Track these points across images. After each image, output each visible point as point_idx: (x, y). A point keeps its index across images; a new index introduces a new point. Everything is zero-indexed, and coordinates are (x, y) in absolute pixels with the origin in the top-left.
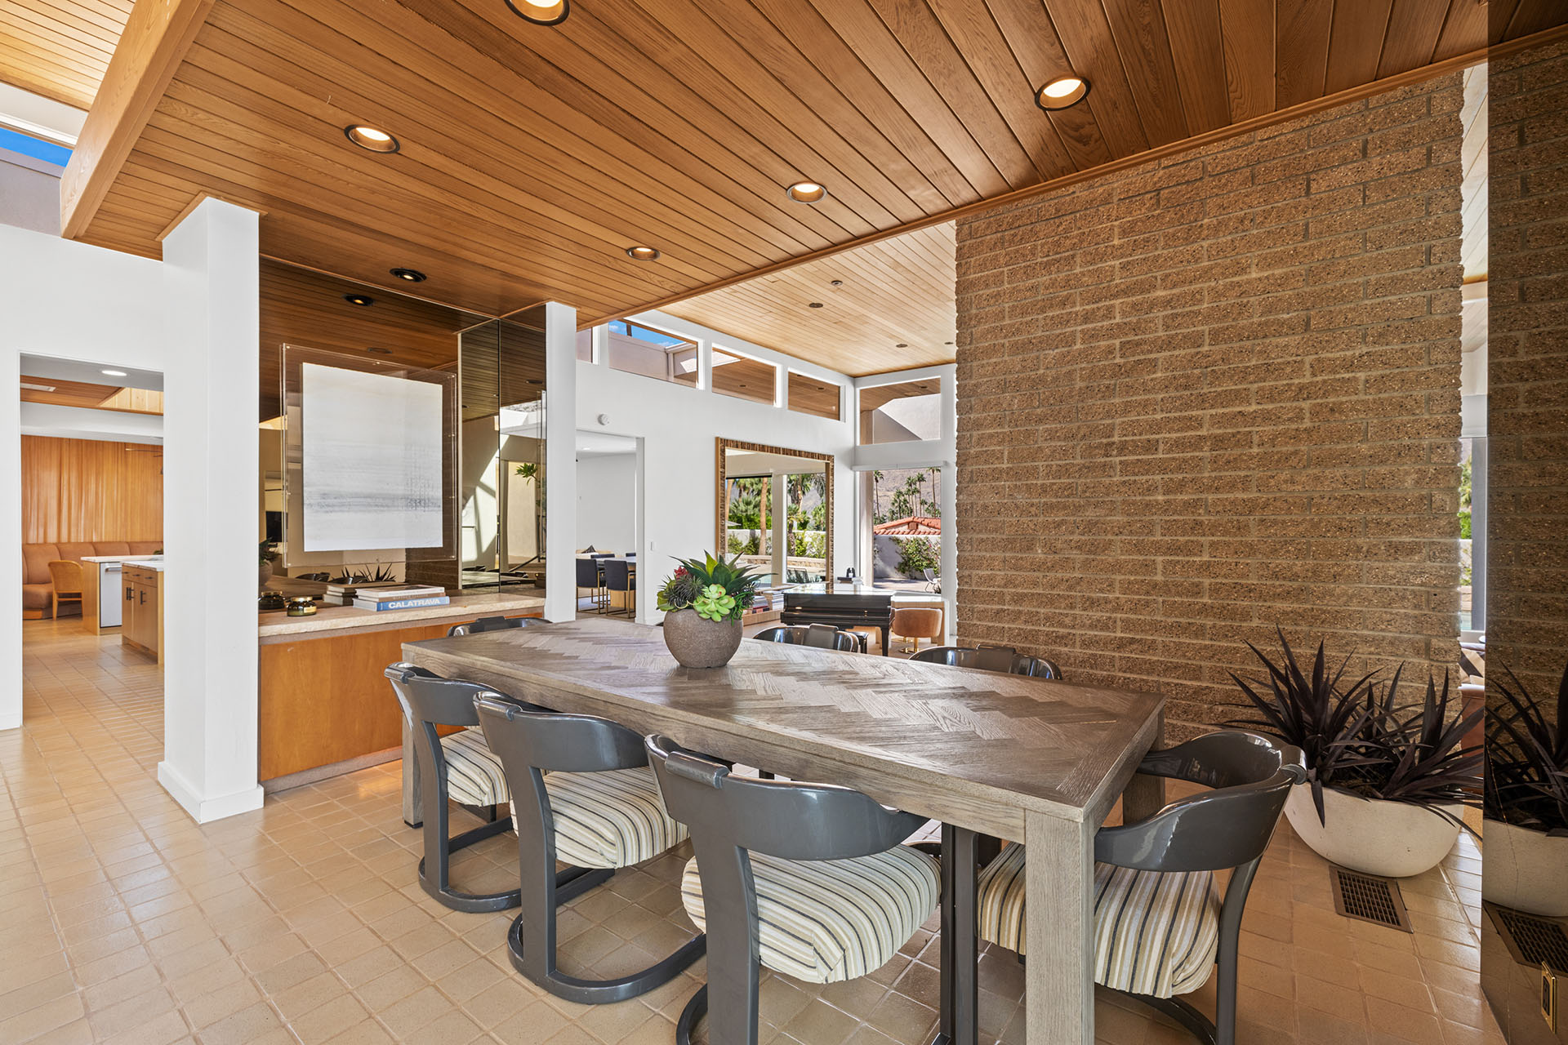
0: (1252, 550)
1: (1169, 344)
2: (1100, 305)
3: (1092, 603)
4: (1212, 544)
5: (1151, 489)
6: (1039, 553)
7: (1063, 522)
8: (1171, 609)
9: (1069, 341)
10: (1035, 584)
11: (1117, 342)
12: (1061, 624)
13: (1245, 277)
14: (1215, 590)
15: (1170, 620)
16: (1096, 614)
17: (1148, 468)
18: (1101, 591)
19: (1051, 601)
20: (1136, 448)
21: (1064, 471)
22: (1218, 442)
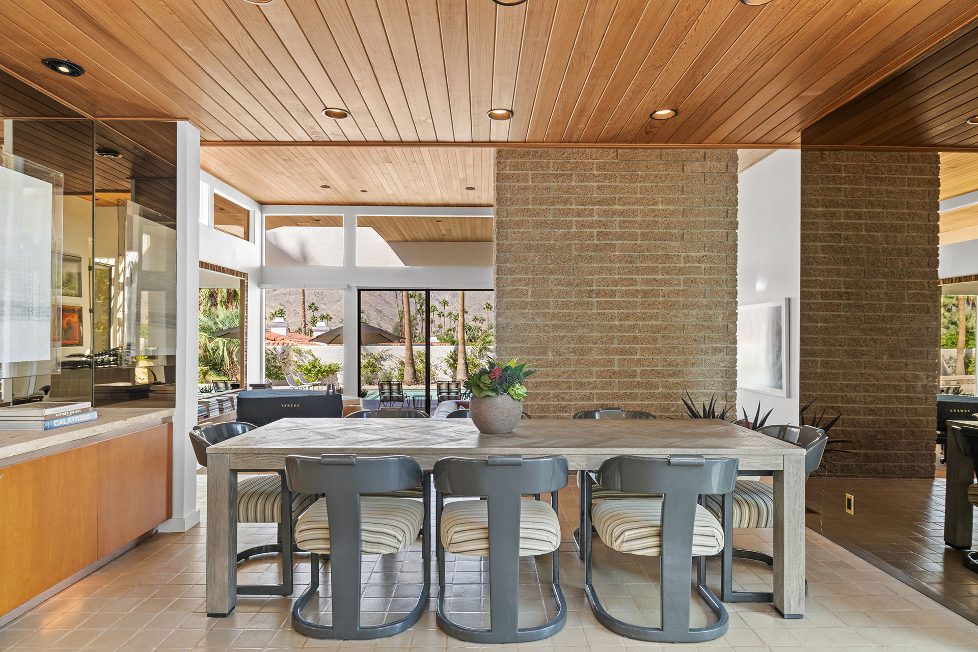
0: (659, 352)
1: (621, 237)
2: (586, 207)
3: (582, 385)
4: (642, 349)
5: (612, 318)
6: (550, 356)
7: (565, 336)
8: (622, 385)
9: (568, 225)
10: (547, 375)
11: (595, 231)
12: (564, 400)
13: (657, 207)
14: (643, 374)
15: (622, 392)
16: (583, 392)
17: (611, 305)
18: (586, 377)
19: (557, 385)
20: (606, 294)
21: (566, 305)
22: (645, 293)
